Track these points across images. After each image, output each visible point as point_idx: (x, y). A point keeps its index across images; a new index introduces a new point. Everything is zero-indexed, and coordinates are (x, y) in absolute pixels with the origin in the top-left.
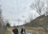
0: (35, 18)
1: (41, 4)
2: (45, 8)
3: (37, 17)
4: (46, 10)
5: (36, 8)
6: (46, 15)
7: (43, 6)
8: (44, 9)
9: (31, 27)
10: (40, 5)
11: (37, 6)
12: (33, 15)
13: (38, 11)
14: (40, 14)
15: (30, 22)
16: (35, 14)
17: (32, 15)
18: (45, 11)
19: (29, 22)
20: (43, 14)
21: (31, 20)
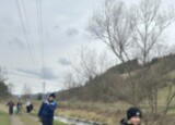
0: (104, 70)
1: (124, 20)
2: (139, 36)
3: (110, 66)
4: (142, 45)
6: (140, 62)
7: (131, 27)
8: (135, 39)
10: (123, 23)
11: (110, 27)
12: (97, 60)
13: (115, 45)
14: (120, 57)
15: (87, 84)
16: (104, 57)
17: (93, 58)
18: (139, 46)
19: (83, 84)
20: (131, 59)
21: (91, 78)
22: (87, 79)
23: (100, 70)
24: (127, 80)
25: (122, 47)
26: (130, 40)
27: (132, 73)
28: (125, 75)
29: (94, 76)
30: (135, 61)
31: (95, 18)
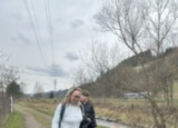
0: (116, 64)
1: (136, 9)
2: (151, 26)
3: (122, 59)
4: (155, 35)
5: (117, 26)
6: (154, 53)
7: (143, 17)
8: (147, 28)
9: (100, 95)
11: (121, 18)
12: (109, 53)
13: (127, 36)
14: (133, 49)
15: (98, 80)
16: (115, 49)
17: (105, 51)
18: (151, 36)
19: (95, 80)
20: (144, 50)
21: (102, 72)
22: (98, 74)
23: (112, 63)
24: (141, 73)
25: (134, 39)
26: (142, 30)
27: (145, 66)
28: (138, 68)
29: (106, 71)
30: (148, 52)
31: (105, 9)
